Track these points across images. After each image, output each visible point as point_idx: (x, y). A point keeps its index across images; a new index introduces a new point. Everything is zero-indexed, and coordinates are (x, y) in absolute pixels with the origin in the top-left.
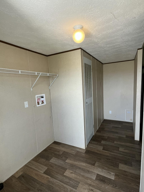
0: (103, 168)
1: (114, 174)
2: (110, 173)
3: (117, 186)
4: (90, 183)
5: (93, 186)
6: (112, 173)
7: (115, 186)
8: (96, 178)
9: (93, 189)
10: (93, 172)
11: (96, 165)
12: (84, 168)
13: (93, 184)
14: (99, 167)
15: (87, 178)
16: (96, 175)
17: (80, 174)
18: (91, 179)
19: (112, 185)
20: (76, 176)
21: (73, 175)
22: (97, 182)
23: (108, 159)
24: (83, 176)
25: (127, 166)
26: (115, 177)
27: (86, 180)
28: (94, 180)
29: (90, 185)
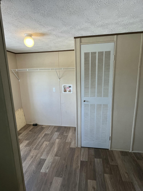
0: (53, 163)
1: (47, 172)
2: (47, 168)
3: (34, 174)
4: (38, 156)
5: (35, 158)
6: (47, 171)
7: (34, 172)
8: (42, 159)
9: (33, 158)
10: (48, 156)
11: (56, 157)
12: (52, 150)
13: (37, 157)
14: (54, 160)
15: (42, 153)
16: (45, 158)
17: (45, 149)
18: (41, 156)
19: (35, 170)
20: (44, 147)
21: (45, 146)
22: (38, 160)
23: (66, 166)
24: (44, 151)
25: (59, 186)
26: (44, 173)
27: (40, 153)
28: (40, 157)
29: (36, 156)
